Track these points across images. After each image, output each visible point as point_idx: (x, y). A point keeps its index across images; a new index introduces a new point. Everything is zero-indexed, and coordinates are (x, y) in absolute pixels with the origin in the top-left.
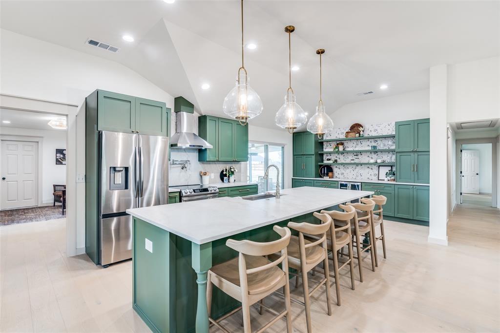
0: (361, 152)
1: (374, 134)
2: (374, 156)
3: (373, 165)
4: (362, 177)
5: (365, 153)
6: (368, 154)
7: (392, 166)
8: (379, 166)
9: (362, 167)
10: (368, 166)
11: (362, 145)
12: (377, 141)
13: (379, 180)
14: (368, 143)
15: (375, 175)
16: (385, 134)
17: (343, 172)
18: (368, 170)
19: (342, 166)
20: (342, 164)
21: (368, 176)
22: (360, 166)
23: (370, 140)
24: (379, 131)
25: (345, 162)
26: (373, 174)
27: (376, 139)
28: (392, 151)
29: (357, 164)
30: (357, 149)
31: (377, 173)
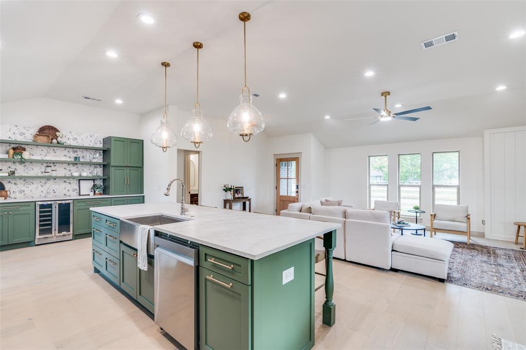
0: (54, 163)
1: (73, 143)
2: (73, 168)
3: (71, 179)
4: (55, 194)
5: (60, 165)
6: (65, 166)
7: (94, 180)
8: (79, 180)
9: (55, 181)
10: (65, 180)
11: (55, 154)
12: (76, 152)
13: (80, 195)
14: (65, 152)
15: (74, 190)
16: (86, 145)
17: (23, 188)
18: (64, 185)
19: (22, 181)
20: (21, 178)
21: (65, 192)
22: (52, 181)
23: (68, 149)
24: (79, 140)
25: (26, 175)
26: (71, 189)
27: (75, 149)
28: (94, 165)
29: (49, 178)
30: (47, 158)
31: (77, 187)
